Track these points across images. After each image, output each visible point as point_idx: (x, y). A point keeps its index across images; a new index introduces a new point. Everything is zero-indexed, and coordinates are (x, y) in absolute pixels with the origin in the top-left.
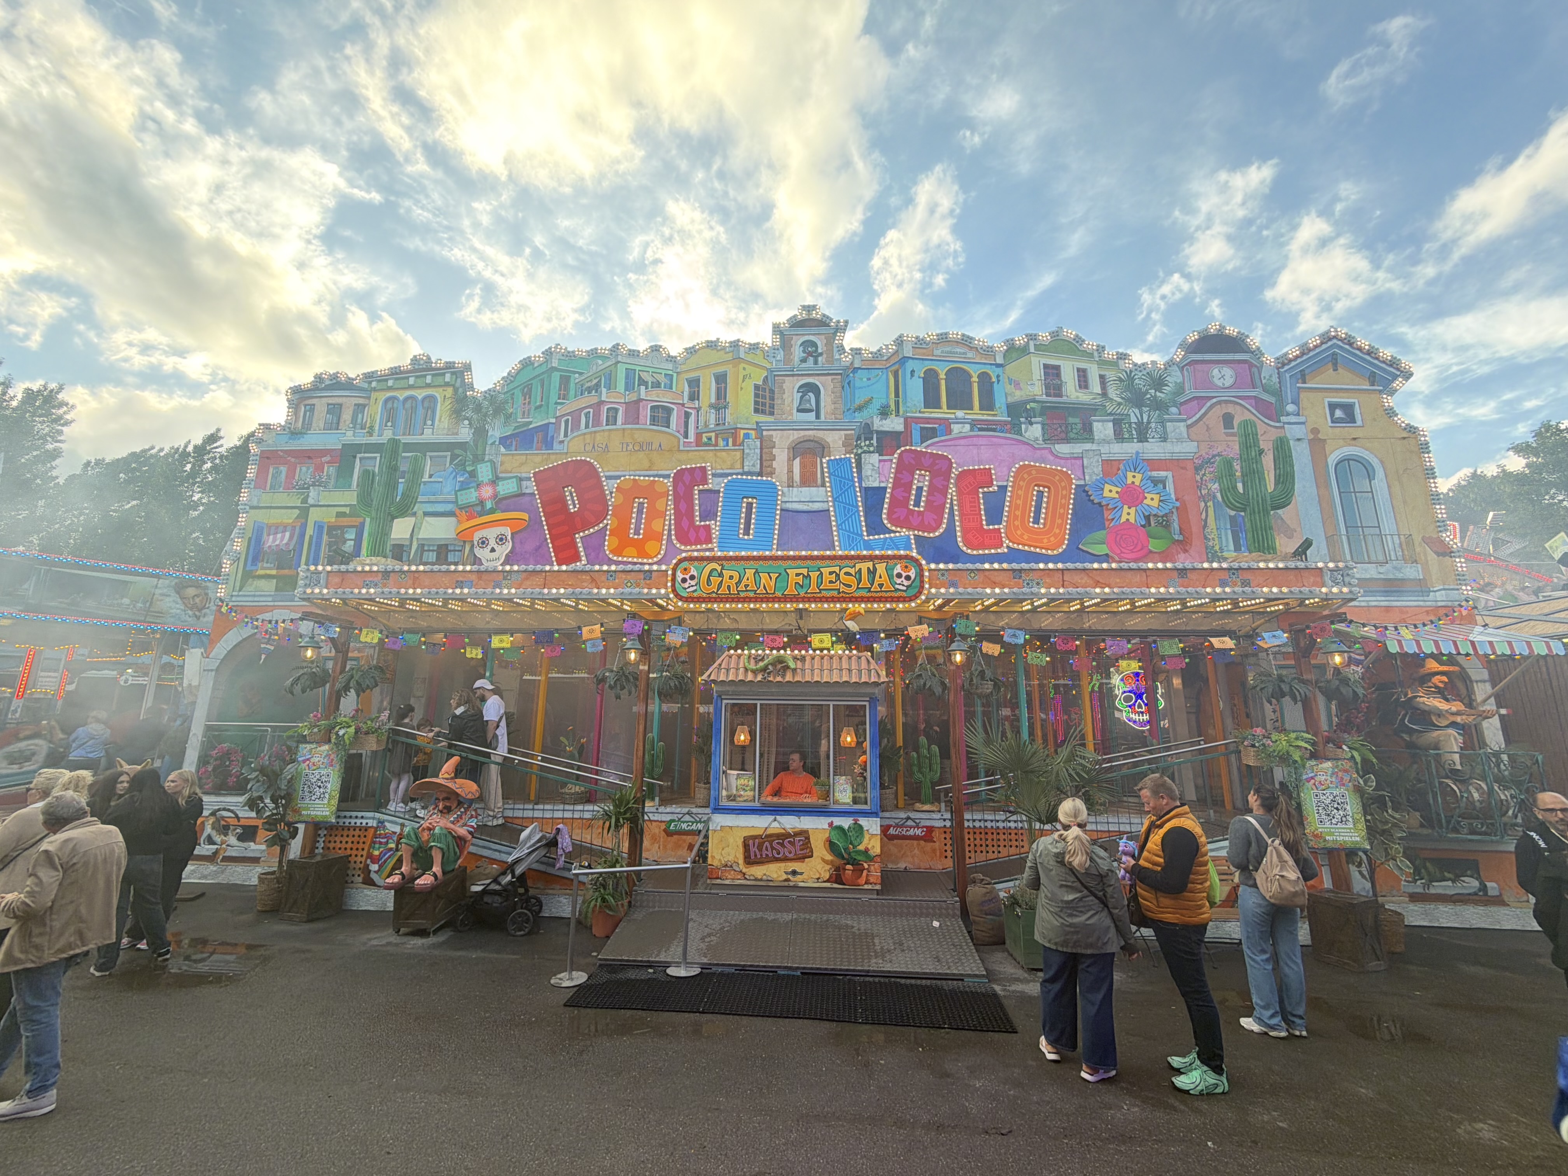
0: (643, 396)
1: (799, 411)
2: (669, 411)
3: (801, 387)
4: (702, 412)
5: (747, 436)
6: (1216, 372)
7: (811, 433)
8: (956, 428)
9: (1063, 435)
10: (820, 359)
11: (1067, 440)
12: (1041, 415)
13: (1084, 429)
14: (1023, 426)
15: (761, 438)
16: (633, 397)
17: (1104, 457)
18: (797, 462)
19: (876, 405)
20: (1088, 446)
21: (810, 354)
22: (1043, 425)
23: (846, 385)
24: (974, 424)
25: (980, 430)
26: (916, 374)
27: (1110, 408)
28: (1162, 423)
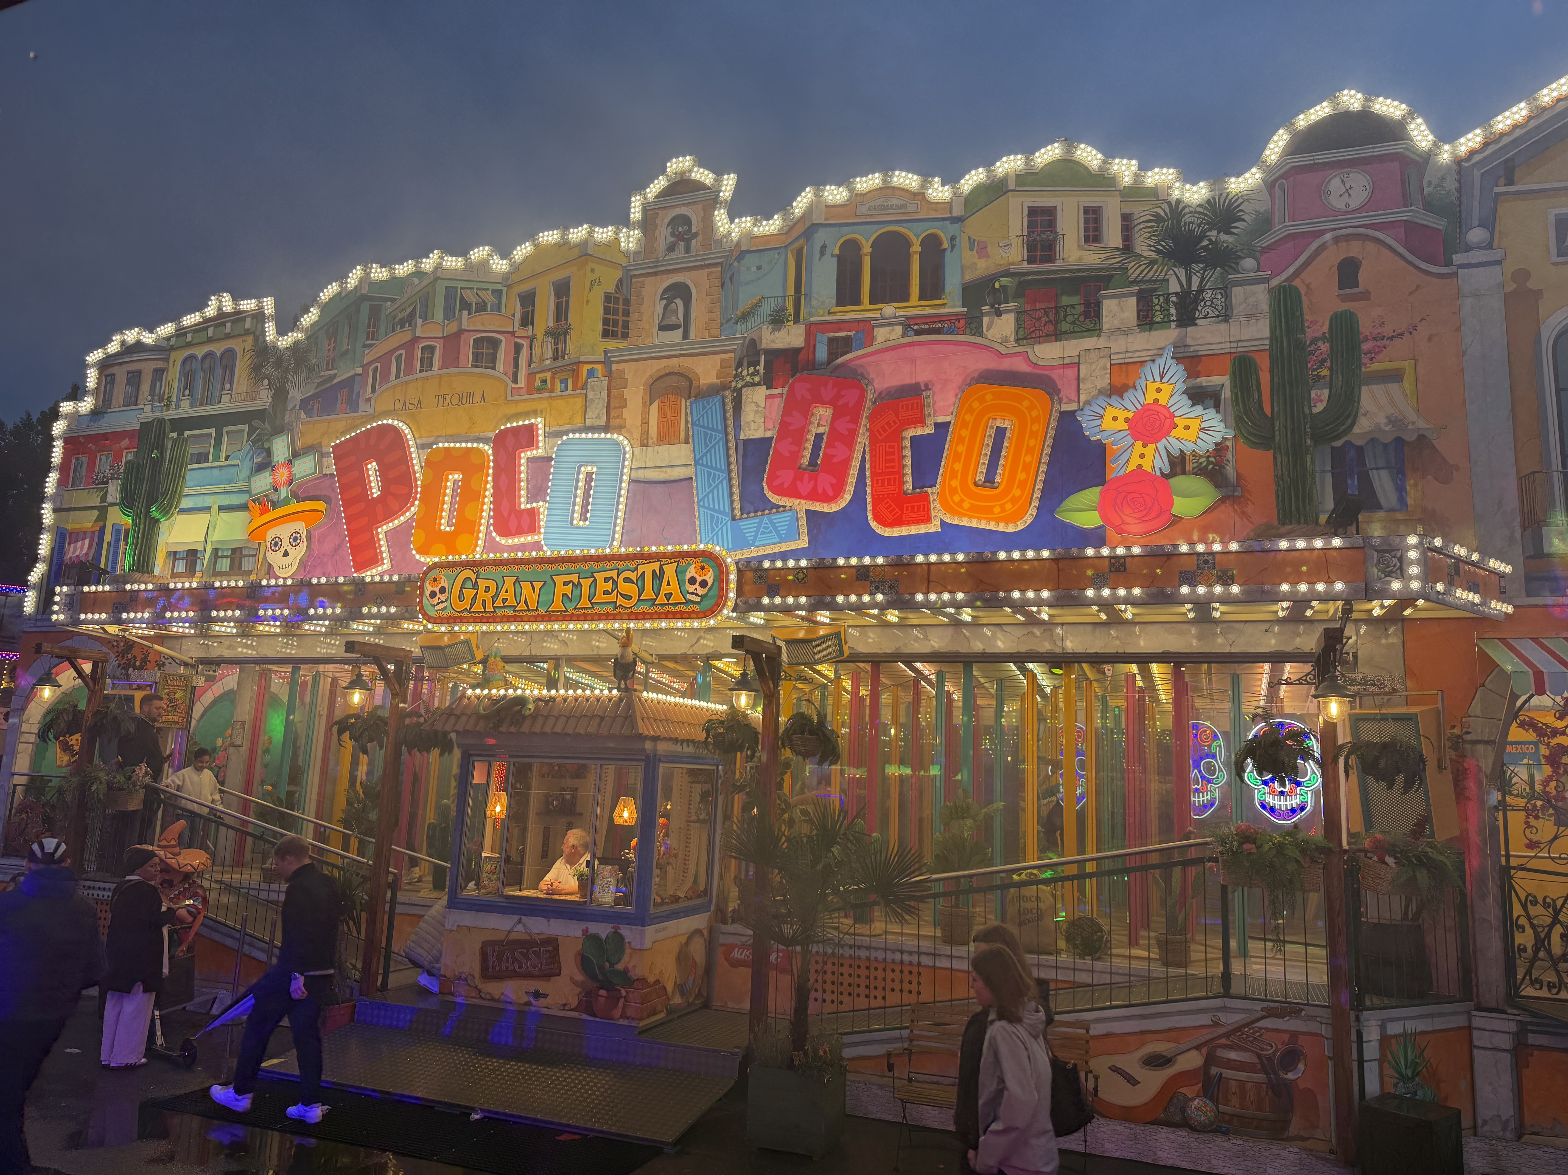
0: (465, 326)
1: (662, 328)
2: (494, 344)
3: (666, 291)
4: (537, 342)
5: (591, 373)
6: (1335, 185)
7: (675, 361)
8: (881, 334)
9: (1050, 328)
10: (694, 242)
11: (1057, 336)
12: (1017, 296)
13: (1086, 314)
14: (986, 320)
15: (609, 373)
16: (452, 328)
17: (1117, 359)
18: (655, 407)
19: (769, 307)
20: (1089, 342)
21: (680, 237)
22: (1019, 313)
23: (727, 280)
24: (910, 325)
25: (918, 333)
26: (828, 252)
27: (1135, 271)
28: (1225, 289)
